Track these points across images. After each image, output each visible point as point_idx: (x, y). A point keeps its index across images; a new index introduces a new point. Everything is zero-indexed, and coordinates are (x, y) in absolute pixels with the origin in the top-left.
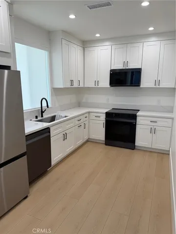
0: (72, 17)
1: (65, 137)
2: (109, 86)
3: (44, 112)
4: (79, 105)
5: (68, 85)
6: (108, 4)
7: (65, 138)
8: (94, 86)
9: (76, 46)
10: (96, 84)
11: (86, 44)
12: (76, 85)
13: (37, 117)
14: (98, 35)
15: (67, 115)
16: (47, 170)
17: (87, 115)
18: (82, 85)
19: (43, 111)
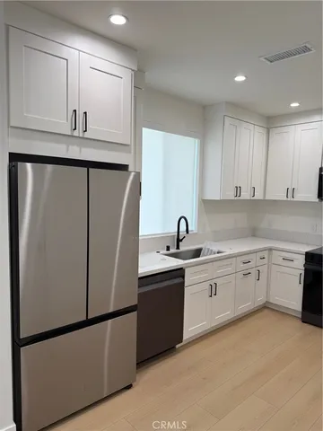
0: (240, 78)
1: (213, 290)
2: (318, 200)
3: (181, 240)
4: (254, 233)
5: (231, 195)
6: (306, 49)
7: (214, 293)
8: (285, 198)
9: (251, 127)
10: (290, 195)
11: (272, 122)
12: (246, 195)
13: (168, 248)
14: (295, 105)
15: (221, 250)
16: (174, 347)
17: (265, 254)
18: (259, 196)
19: (181, 238)
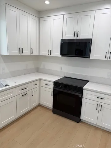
4: (38, 70)
8: (47, 55)
10: (49, 53)
